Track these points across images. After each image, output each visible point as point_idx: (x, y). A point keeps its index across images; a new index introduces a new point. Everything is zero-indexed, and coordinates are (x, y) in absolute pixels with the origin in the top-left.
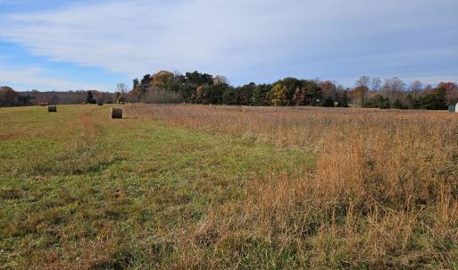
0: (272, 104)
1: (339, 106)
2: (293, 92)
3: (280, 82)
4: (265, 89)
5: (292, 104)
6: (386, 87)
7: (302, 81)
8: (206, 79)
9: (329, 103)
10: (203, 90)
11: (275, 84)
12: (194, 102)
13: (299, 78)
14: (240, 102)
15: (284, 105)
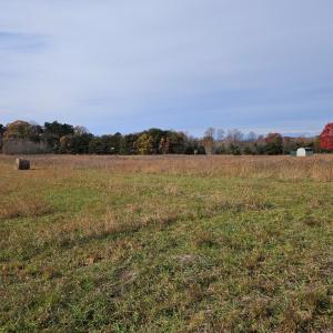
0: (139, 153)
1: (198, 153)
2: (158, 141)
3: (145, 132)
4: (132, 139)
5: (158, 153)
6: (229, 137)
7: (166, 132)
8: (67, 129)
9: (189, 151)
10: (67, 140)
11: (141, 134)
12: (57, 152)
13: (163, 129)
14: (106, 152)
15: (150, 153)
